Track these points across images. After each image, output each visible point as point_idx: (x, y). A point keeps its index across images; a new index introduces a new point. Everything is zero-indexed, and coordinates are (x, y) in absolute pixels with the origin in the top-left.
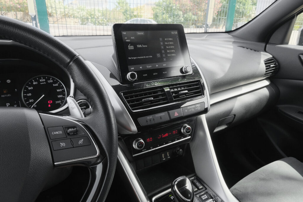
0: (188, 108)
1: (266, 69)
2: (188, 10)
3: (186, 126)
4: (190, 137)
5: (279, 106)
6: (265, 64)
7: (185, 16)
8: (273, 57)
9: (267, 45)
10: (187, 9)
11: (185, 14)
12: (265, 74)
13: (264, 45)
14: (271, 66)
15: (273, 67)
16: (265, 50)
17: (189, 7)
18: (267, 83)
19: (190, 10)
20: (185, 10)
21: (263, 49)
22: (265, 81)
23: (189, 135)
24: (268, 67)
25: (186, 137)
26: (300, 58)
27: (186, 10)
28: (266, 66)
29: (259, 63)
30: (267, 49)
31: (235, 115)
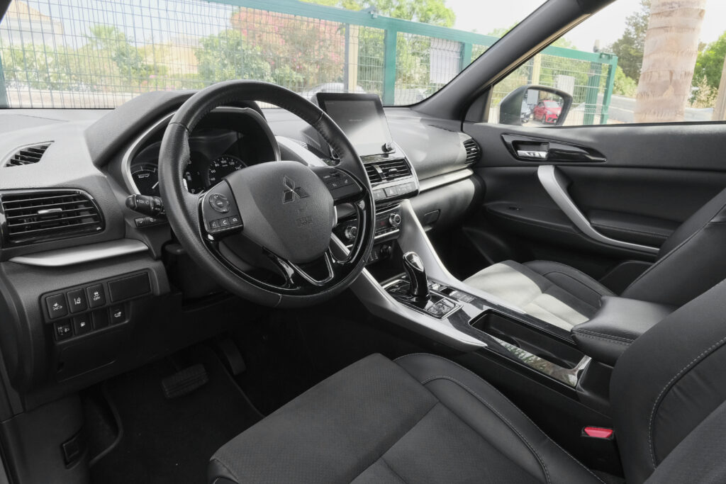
0: (401, 186)
1: (468, 153)
2: (282, 60)
3: (394, 216)
4: (398, 230)
5: (486, 204)
6: (466, 147)
7: (277, 72)
8: (473, 139)
9: (464, 124)
10: (279, 58)
11: (275, 68)
12: (467, 160)
13: (459, 123)
14: (473, 149)
15: (475, 151)
16: (462, 131)
17: (283, 52)
18: (469, 172)
19: (287, 60)
20: (275, 61)
21: (460, 129)
22: (467, 170)
23: (398, 228)
24: (469, 151)
25: (394, 229)
26: (502, 139)
27: (276, 59)
28: (467, 150)
29: (459, 145)
30: (464, 130)
31: (439, 210)
